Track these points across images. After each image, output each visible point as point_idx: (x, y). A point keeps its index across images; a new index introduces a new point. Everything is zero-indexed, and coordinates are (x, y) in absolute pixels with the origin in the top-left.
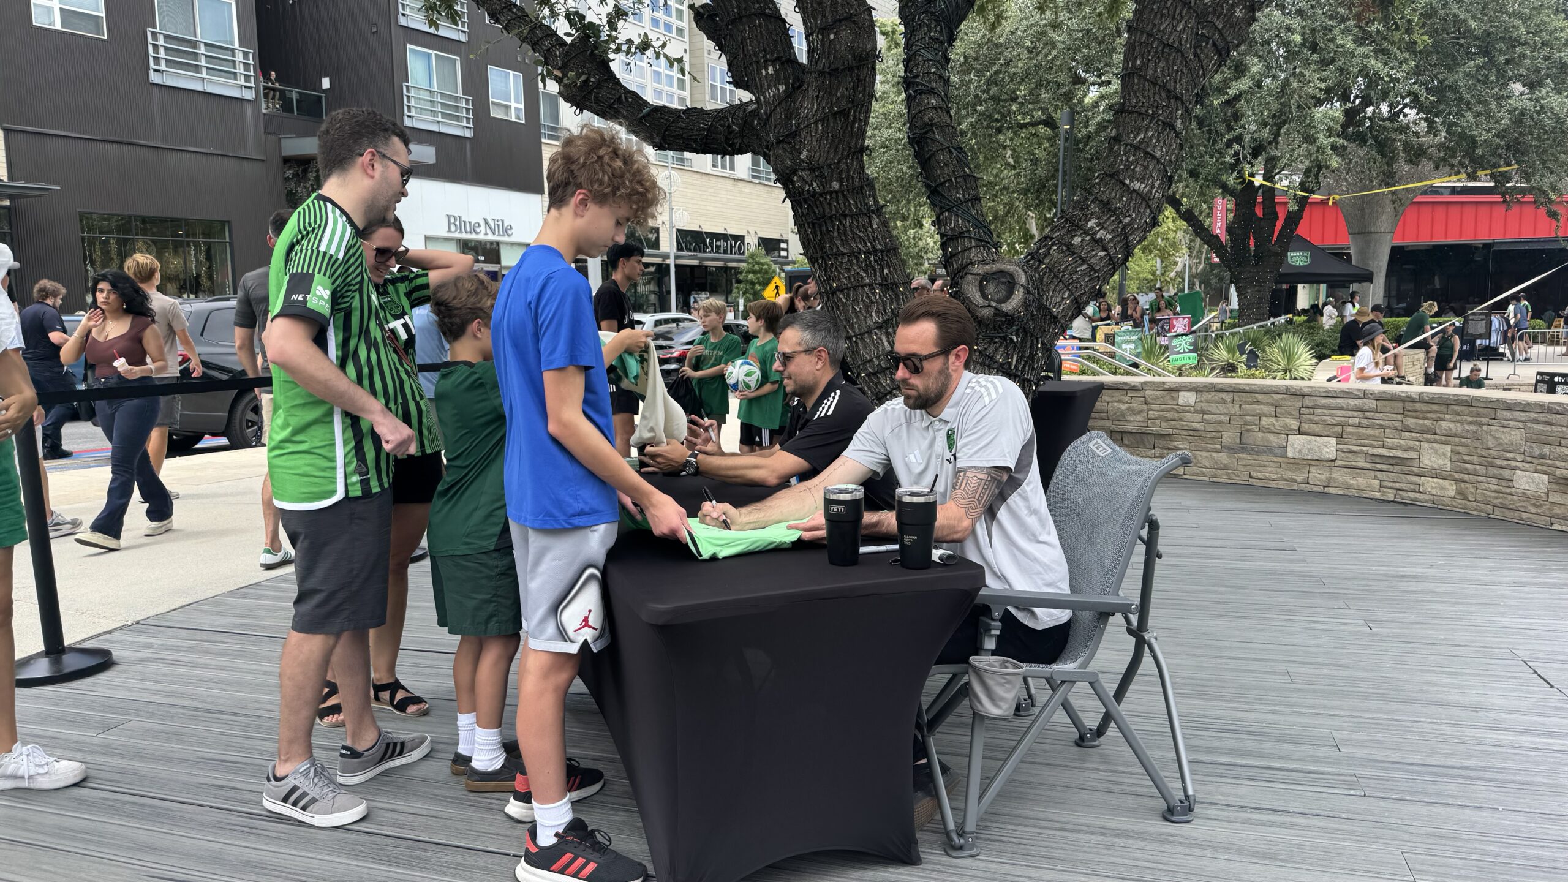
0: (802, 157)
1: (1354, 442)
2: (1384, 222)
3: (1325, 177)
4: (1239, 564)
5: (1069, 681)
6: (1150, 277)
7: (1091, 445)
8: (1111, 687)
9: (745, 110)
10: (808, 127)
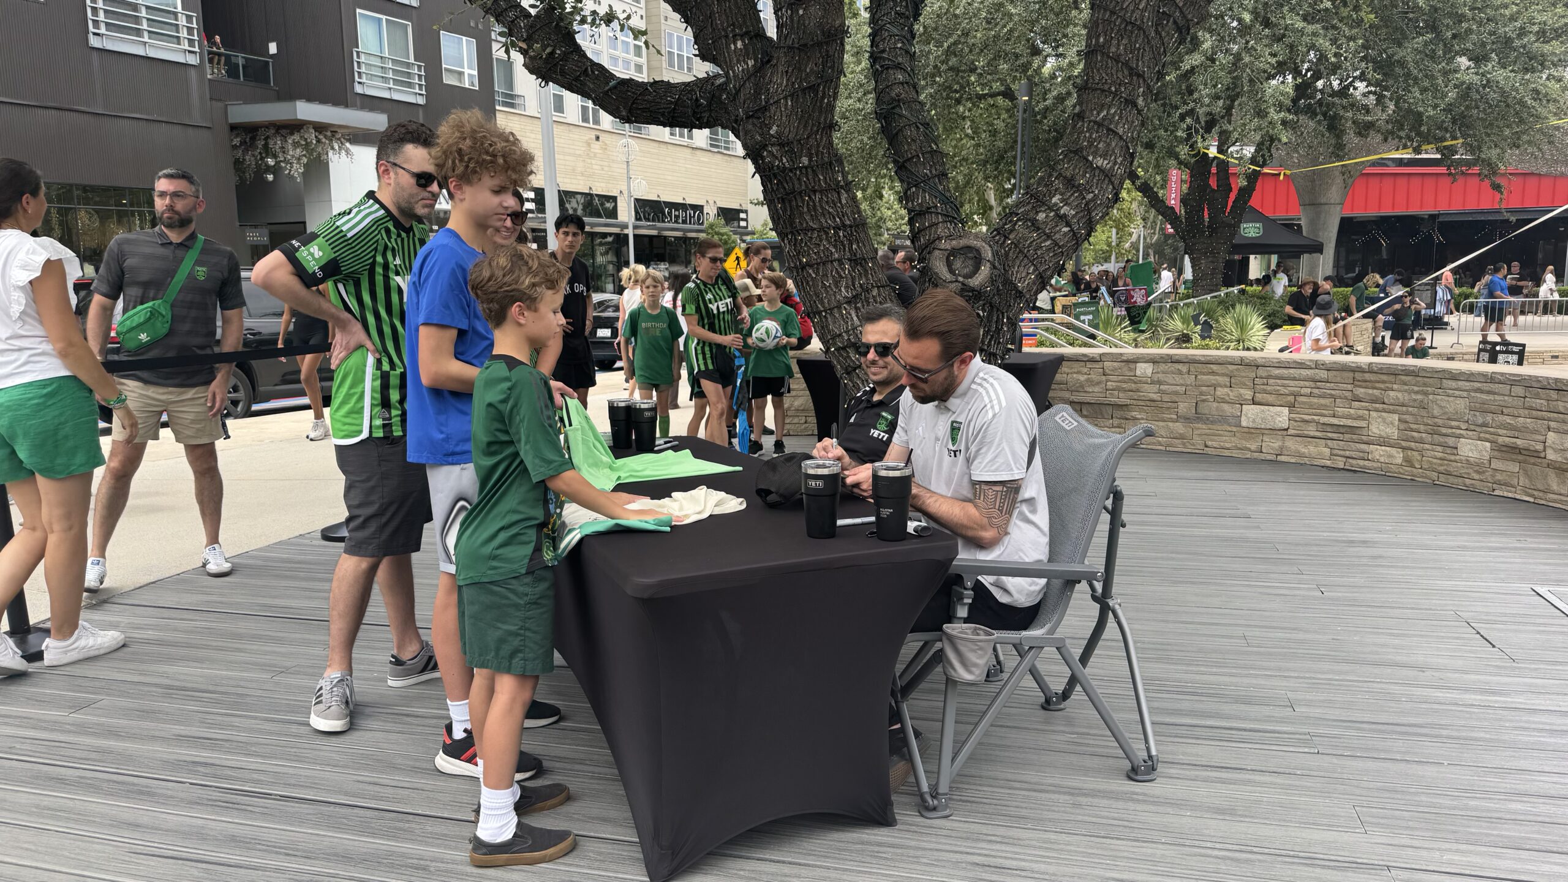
0: (772, 132)
1: (1306, 411)
2: (1334, 193)
3: (1277, 149)
4: (1197, 531)
5: (1037, 647)
6: (1105, 247)
7: (1057, 418)
8: (1077, 652)
9: (713, 84)
10: (777, 102)
